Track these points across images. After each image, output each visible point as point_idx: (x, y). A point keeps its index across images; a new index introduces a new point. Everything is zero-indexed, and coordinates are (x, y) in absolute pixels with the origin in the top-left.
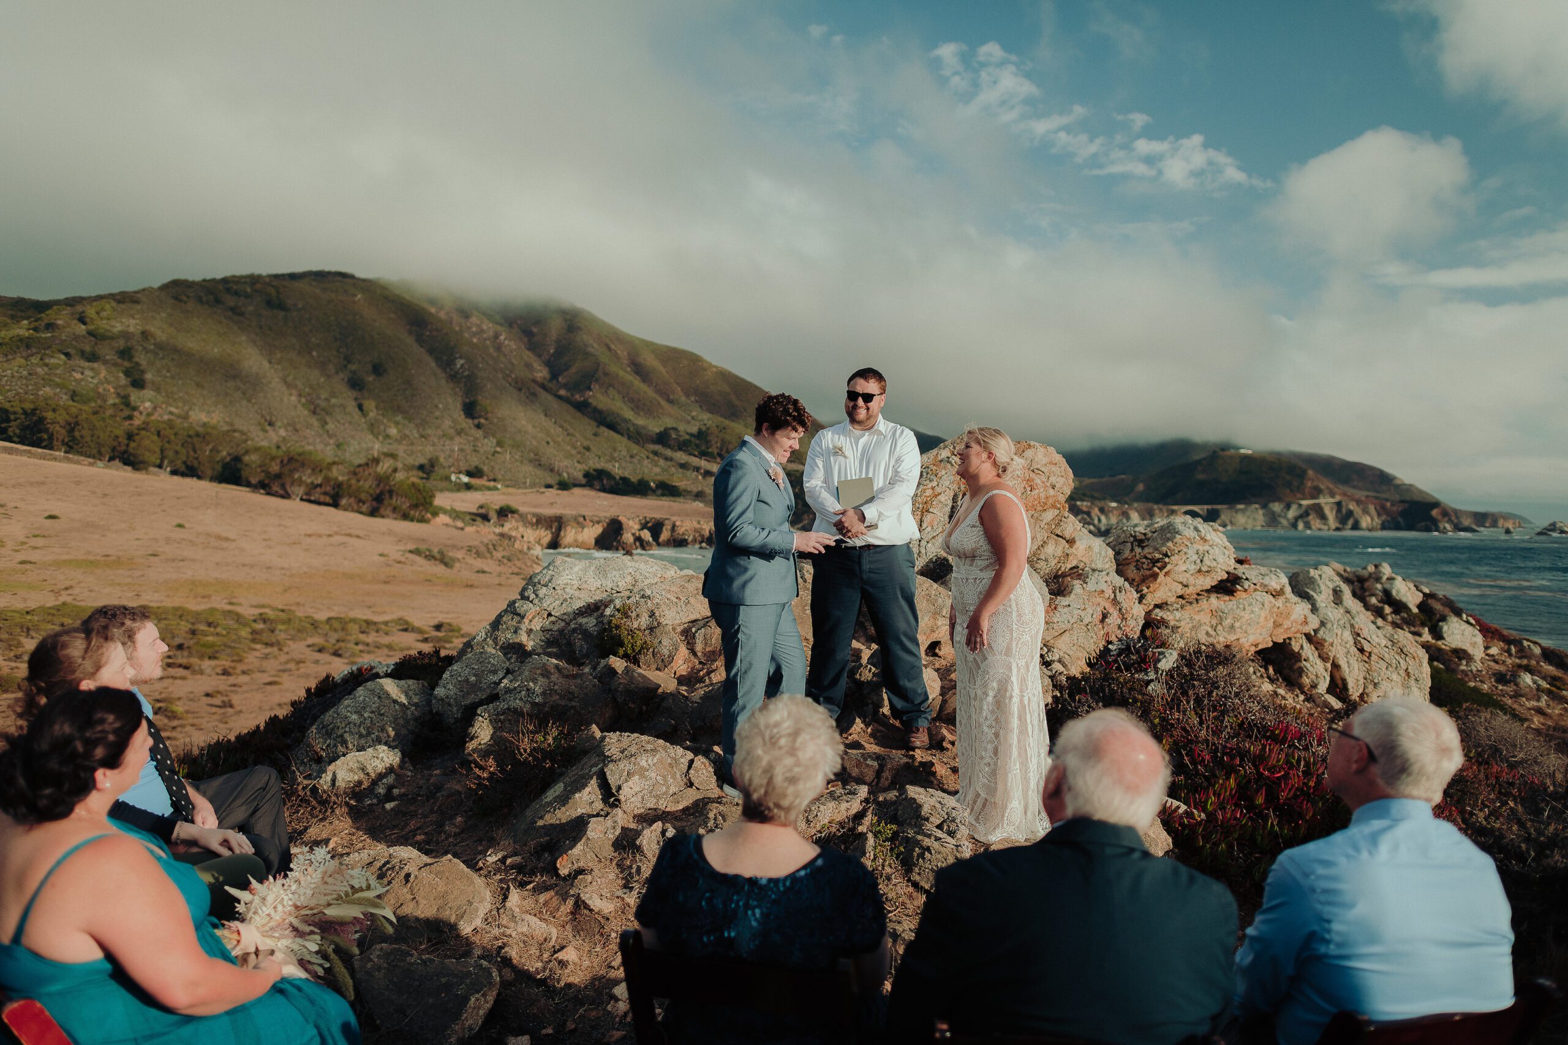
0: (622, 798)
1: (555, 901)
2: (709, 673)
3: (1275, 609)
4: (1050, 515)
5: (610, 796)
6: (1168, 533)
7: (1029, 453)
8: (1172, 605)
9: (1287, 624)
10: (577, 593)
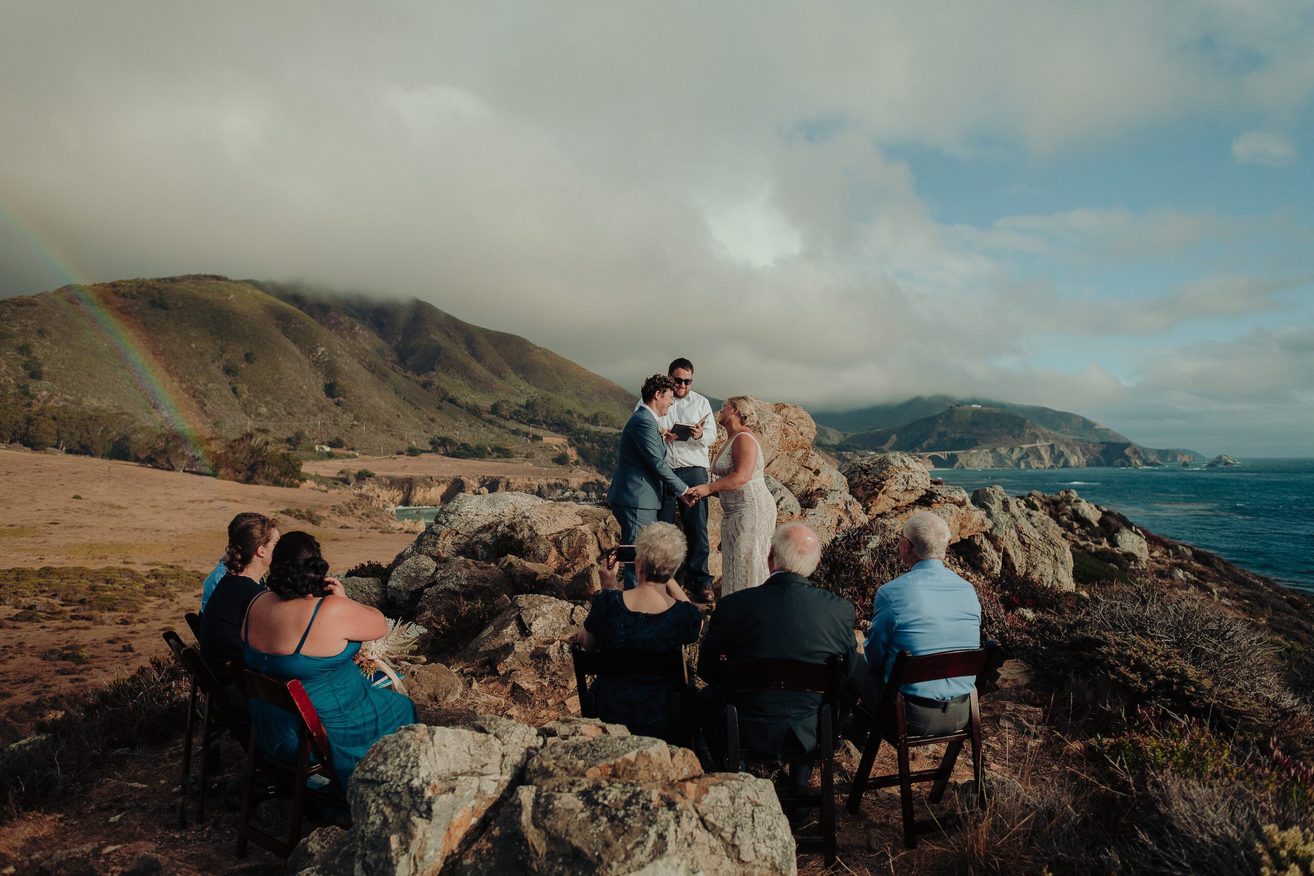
0: (533, 630)
1: (500, 687)
2: (572, 566)
3: (960, 515)
4: (800, 453)
5: (525, 631)
6: (884, 464)
7: (784, 411)
8: (889, 515)
9: (970, 525)
10: (476, 518)
